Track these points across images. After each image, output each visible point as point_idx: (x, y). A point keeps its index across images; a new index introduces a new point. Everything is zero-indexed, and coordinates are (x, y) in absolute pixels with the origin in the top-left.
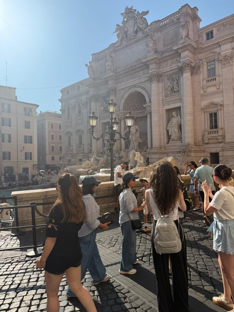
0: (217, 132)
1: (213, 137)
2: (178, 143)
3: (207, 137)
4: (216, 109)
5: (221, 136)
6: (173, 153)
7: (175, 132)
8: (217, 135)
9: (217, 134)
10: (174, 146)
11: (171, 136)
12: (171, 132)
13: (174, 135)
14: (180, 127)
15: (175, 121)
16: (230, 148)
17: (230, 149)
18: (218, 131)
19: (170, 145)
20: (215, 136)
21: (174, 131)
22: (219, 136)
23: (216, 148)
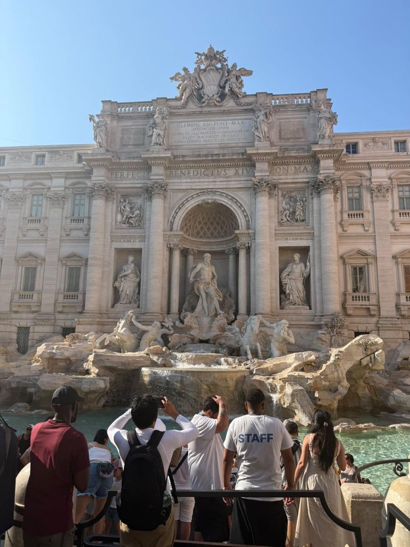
0: (367, 299)
1: (362, 305)
2: (305, 310)
3: (352, 305)
4: (365, 261)
5: (375, 305)
6: (299, 328)
7: (298, 290)
8: (367, 303)
9: (367, 301)
10: (295, 314)
11: (289, 296)
12: (290, 288)
13: (296, 294)
14: (307, 282)
15: (297, 269)
16: (392, 326)
17: (390, 327)
18: (368, 297)
19: (288, 311)
20: (366, 305)
21: (295, 287)
22: (372, 305)
23: (367, 325)
